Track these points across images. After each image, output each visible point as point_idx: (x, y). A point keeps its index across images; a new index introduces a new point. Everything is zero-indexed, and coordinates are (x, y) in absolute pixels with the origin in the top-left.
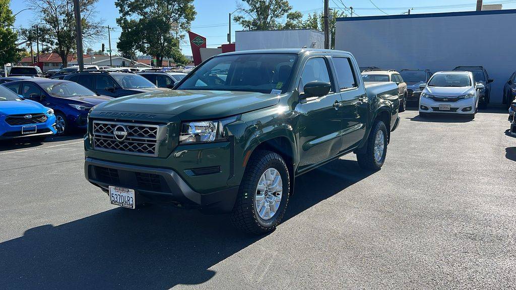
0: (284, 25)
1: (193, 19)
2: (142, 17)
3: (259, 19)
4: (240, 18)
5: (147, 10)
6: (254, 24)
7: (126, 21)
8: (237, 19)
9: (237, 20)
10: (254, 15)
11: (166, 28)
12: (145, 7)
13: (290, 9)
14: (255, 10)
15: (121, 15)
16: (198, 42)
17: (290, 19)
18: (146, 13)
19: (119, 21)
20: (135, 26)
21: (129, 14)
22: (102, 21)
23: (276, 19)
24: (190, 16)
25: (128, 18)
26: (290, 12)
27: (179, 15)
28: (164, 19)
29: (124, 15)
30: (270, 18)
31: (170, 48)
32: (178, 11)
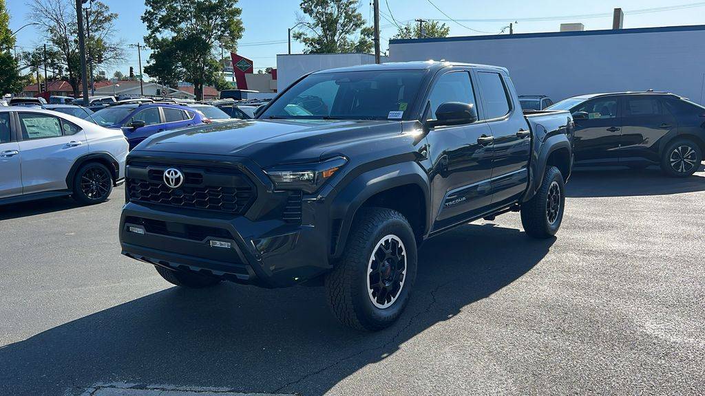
0: (357, 43)
1: (240, 37)
2: (176, 35)
3: (326, 35)
4: (300, 35)
5: (183, 25)
6: (319, 41)
7: (155, 38)
8: (298, 36)
9: (298, 38)
10: (319, 31)
11: (206, 47)
12: (180, 22)
13: (364, 23)
14: (320, 25)
15: (149, 32)
16: (242, 67)
17: (364, 35)
18: (181, 30)
19: (147, 40)
20: (167, 45)
21: (159, 31)
22: (121, 42)
23: (347, 36)
24: (236, 33)
26: (363, 27)
27: (222, 31)
28: (204, 37)
29: (153, 32)
30: (338, 34)
31: (211, 73)
32: (221, 26)
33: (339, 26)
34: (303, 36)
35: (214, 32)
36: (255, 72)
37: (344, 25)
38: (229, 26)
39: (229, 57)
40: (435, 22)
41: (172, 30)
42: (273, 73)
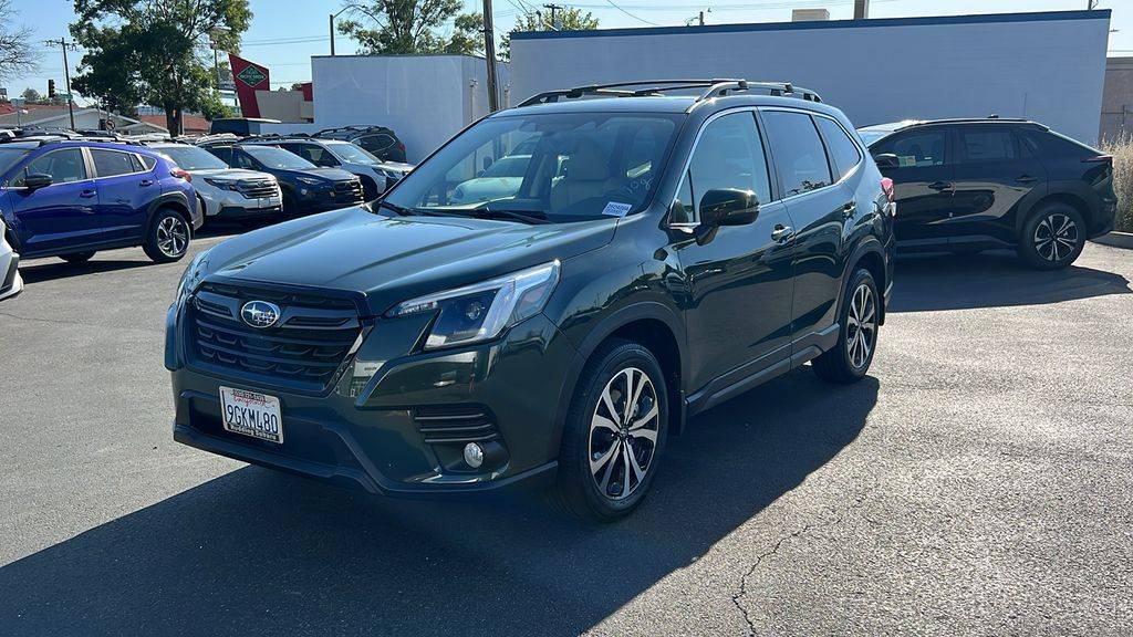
0: (448, 40)
1: (244, 28)
2: (128, 23)
3: (395, 27)
4: (351, 26)
5: (141, 6)
6: (384, 37)
7: (91, 28)
8: (347, 28)
9: (347, 31)
10: (383, 20)
11: (184, 46)
13: (459, 8)
14: (385, 10)
15: (79, 16)
16: (250, 80)
17: (461, 28)
18: (138, 13)
19: (75, 30)
20: (115, 41)
21: (98, 16)
22: (25, 33)
23: (432, 28)
24: (237, 20)
25: (98, 24)
26: (459, 13)
27: (212, 18)
28: (180, 27)
29: (86, 17)
30: (415, 25)
31: (196, 89)
32: (210, 9)
33: (417, 12)
34: (355, 28)
35: (199, 18)
36: (274, 88)
37: (426, 11)
38: (225, 8)
39: (227, 64)
40: (575, 10)
41: (122, 14)
42: (306, 90)
